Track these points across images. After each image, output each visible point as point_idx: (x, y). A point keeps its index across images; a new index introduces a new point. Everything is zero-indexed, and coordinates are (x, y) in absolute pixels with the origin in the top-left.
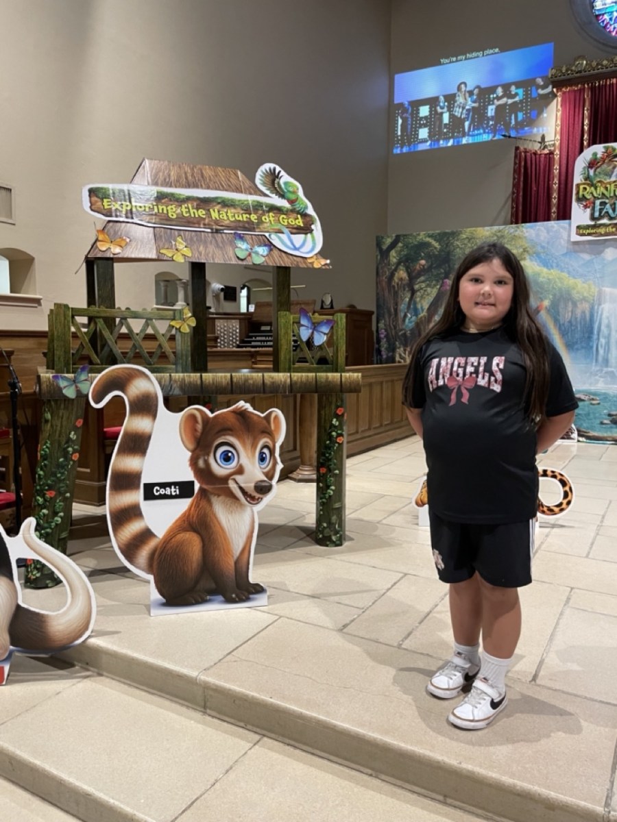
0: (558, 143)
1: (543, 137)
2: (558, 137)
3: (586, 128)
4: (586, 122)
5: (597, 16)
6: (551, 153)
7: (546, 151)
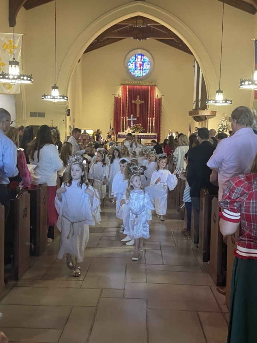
0: (122, 96)
1: (119, 94)
2: (122, 95)
3: (127, 94)
4: (128, 93)
5: (129, 70)
6: (120, 98)
7: (120, 97)
